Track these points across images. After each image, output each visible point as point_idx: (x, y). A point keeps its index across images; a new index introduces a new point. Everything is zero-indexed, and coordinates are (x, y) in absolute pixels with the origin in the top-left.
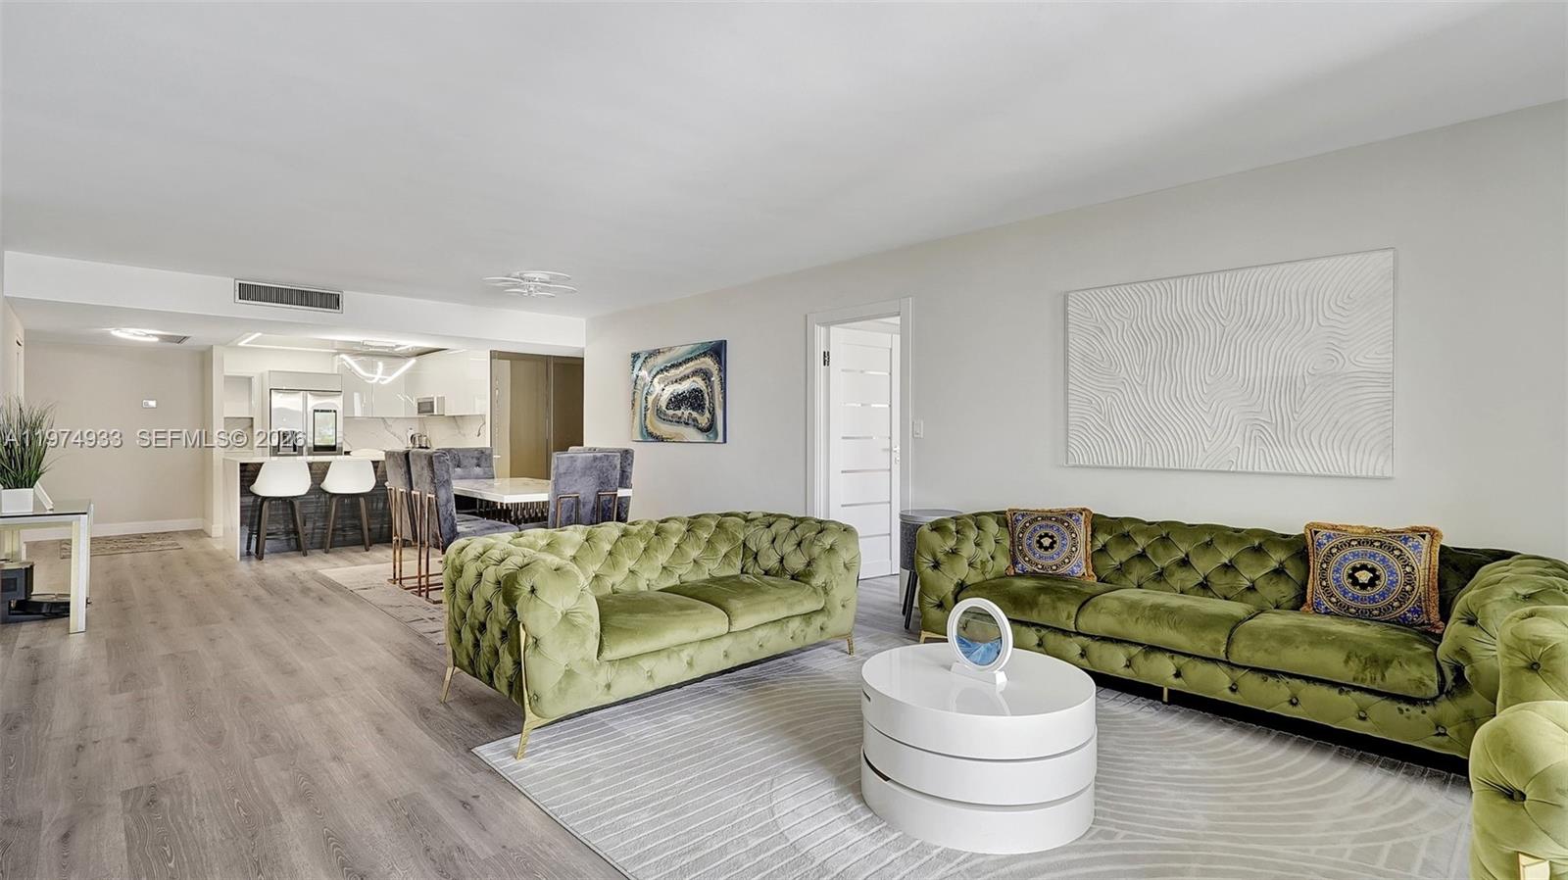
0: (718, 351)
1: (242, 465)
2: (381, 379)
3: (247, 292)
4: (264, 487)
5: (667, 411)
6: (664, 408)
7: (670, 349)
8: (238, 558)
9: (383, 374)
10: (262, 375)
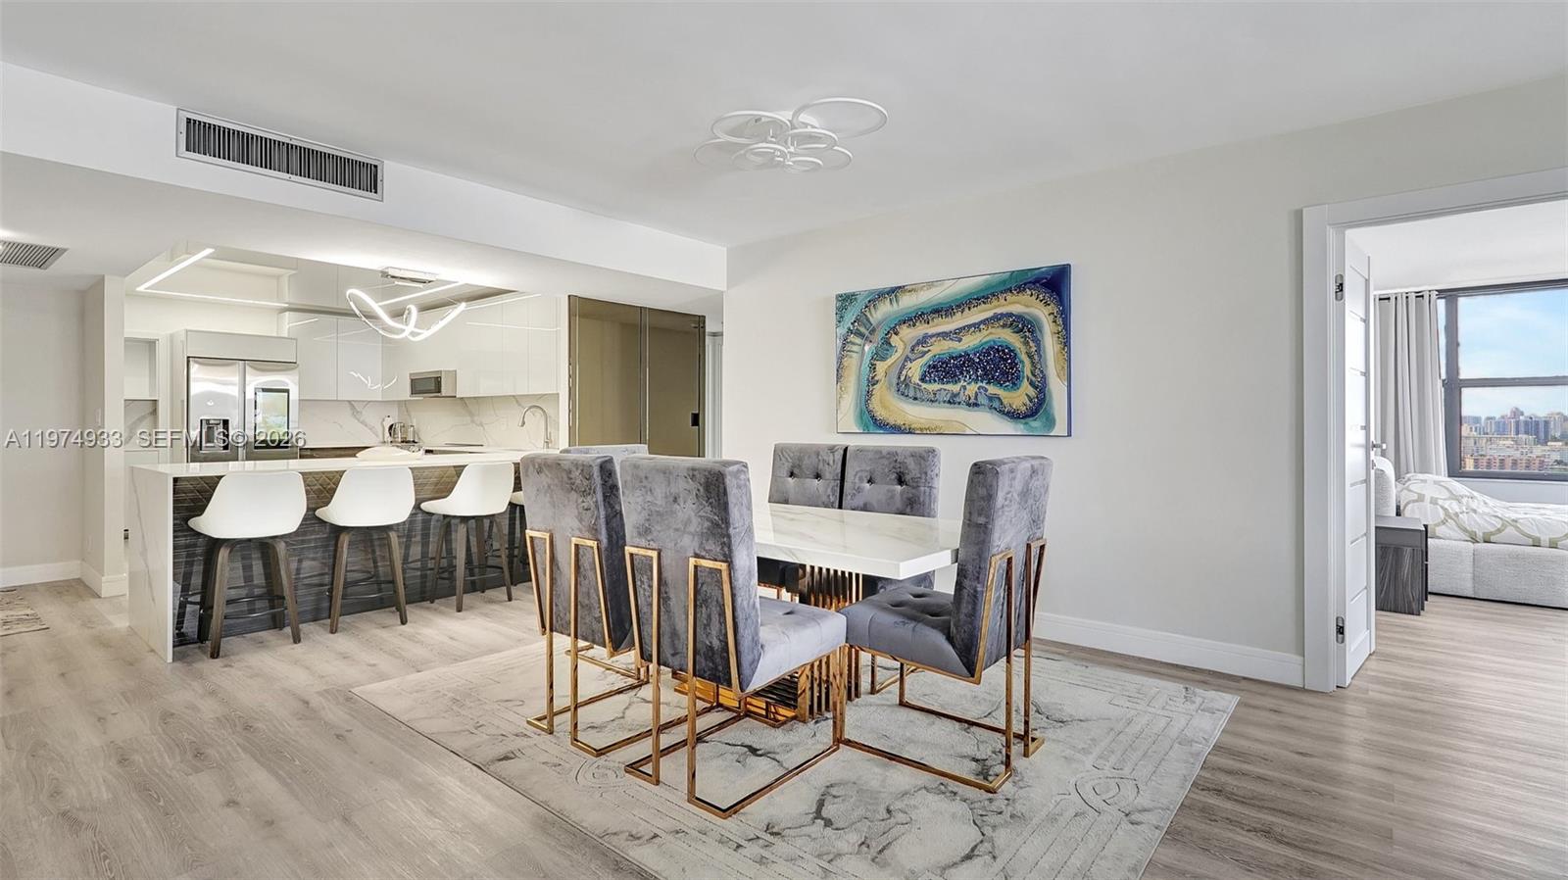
0: (1054, 284)
1: (176, 480)
2: (413, 334)
3: (204, 138)
4: (220, 521)
5: (924, 385)
6: (916, 379)
7: (930, 285)
8: (170, 660)
9: (415, 327)
10: (172, 337)
